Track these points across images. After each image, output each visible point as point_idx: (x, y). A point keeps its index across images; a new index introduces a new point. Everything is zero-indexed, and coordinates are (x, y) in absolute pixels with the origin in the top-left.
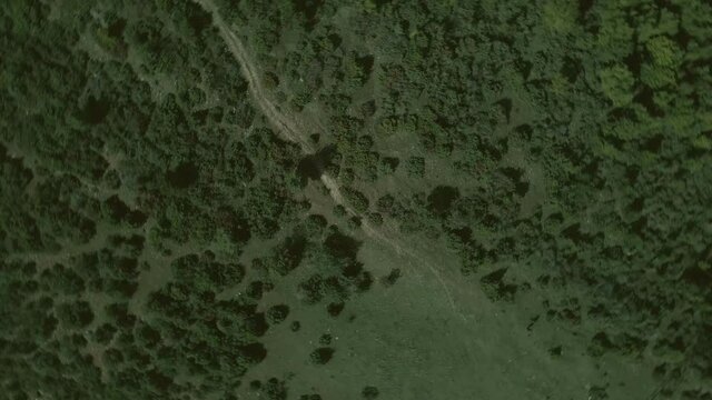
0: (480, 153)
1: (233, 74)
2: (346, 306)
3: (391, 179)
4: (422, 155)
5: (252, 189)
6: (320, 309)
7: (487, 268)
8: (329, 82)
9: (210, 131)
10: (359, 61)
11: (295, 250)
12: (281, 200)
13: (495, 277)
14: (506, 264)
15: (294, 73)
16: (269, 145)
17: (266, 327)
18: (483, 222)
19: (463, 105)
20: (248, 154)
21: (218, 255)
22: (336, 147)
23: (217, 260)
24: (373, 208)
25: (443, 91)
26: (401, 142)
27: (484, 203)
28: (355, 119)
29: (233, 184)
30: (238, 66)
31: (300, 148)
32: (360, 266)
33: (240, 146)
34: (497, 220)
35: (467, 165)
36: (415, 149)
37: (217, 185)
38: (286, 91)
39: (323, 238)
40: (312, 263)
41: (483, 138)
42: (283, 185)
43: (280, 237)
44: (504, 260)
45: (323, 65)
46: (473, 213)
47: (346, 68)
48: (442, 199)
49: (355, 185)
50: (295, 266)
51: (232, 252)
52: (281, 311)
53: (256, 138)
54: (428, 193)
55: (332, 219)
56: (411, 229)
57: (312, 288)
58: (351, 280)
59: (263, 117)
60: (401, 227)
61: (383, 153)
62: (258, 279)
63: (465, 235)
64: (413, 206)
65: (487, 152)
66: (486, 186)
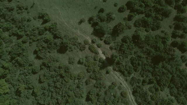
0: (49, 65)
1: (138, 98)
2: (97, 12)
3: (81, 57)
4: (69, 65)
5: (131, 54)
6: (107, 11)
7: (48, 25)
8: (102, 93)
9: (147, 76)
10: (91, 100)
11: (116, 32)
12: (120, 50)
13: (45, 22)
14: (41, 26)
15: (115, 97)
16: (125, 70)
17: (126, 5)
18: (49, 41)
19: (55, 82)
20: (133, 68)
21: (144, 31)
22: (100, 69)
23: (144, 29)
24: (87, 47)
25: (61, 87)
26: (76, 70)
27: (49, 48)
28: (93, 79)
29: (138, 56)
30: (136, 101)
31: (113, 69)
32: (92, 26)
33: (136, 71)
34: (44, 41)
35: (54, 61)
36: (72, 67)
37: (145, 56)
38: (118, 90)
39: (105, 36)
40: (109, 27)
41: (48, 70)
42: (120, 56)
43: (121, 37)
44: (42, 28)
45: (104, 99)
46: (52, 44)
47: (96, 98)
48: (63, 49)
49: (93, 55)
50: (116, 27)
51: (139, 32)
52: (121, 10)
53: (129, 73)
54: (68, 51)
55: (102, 43)
56: (74, 39)
57: (110, 18)
58: (95, 21)
59: (127, 81)
60: (77, 40)
61: (83, 66)
62: (129, 22)
63: (55, 37)
64: (73, 47)
65: (47, 65)
66: (48, 53)
